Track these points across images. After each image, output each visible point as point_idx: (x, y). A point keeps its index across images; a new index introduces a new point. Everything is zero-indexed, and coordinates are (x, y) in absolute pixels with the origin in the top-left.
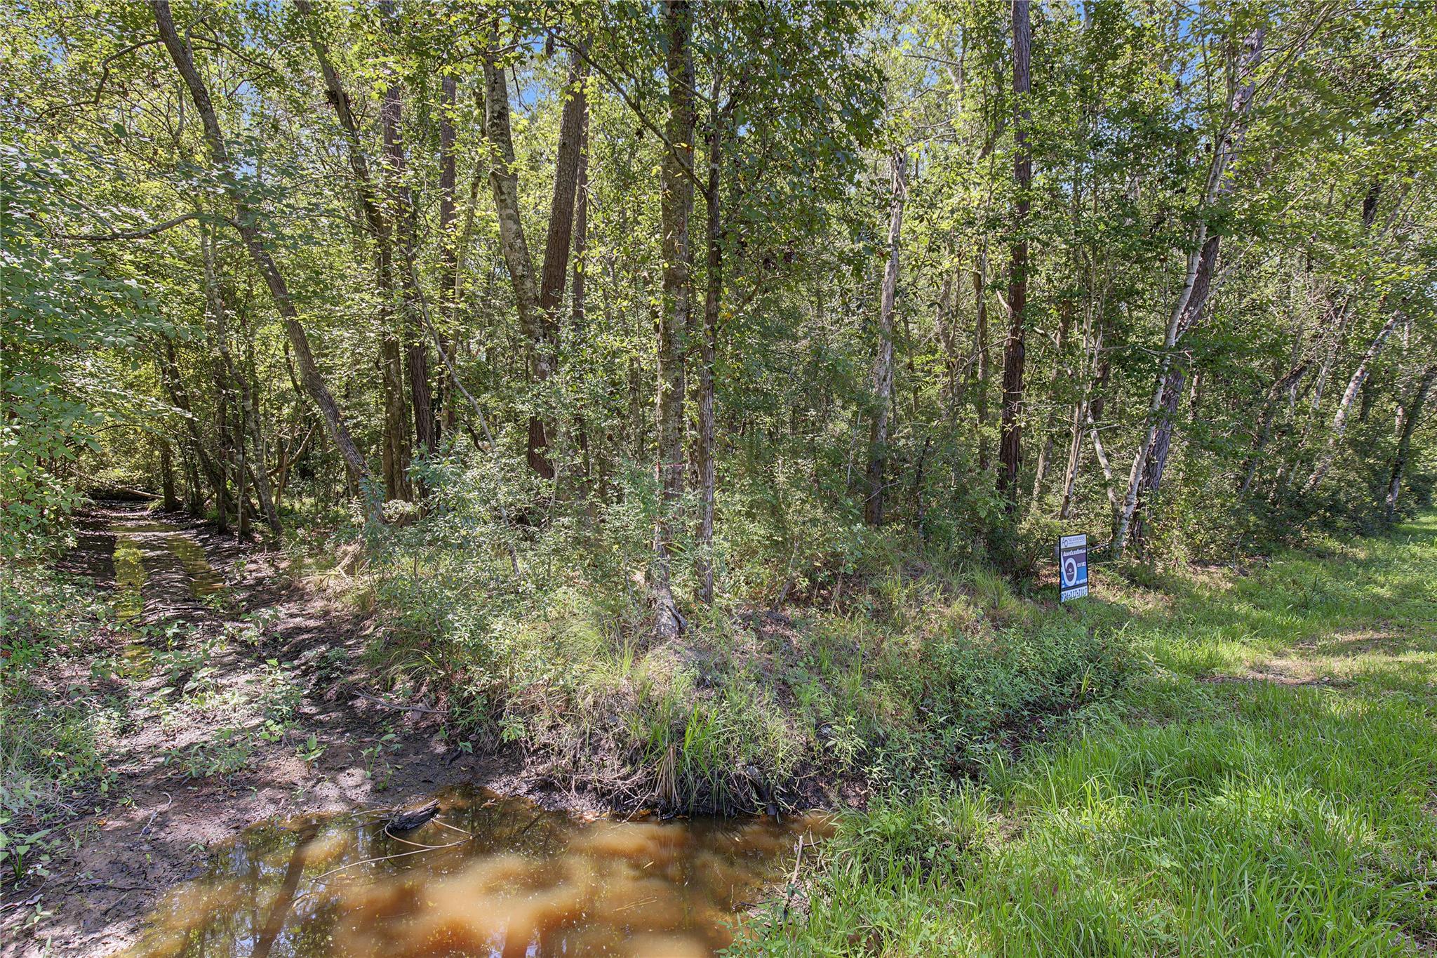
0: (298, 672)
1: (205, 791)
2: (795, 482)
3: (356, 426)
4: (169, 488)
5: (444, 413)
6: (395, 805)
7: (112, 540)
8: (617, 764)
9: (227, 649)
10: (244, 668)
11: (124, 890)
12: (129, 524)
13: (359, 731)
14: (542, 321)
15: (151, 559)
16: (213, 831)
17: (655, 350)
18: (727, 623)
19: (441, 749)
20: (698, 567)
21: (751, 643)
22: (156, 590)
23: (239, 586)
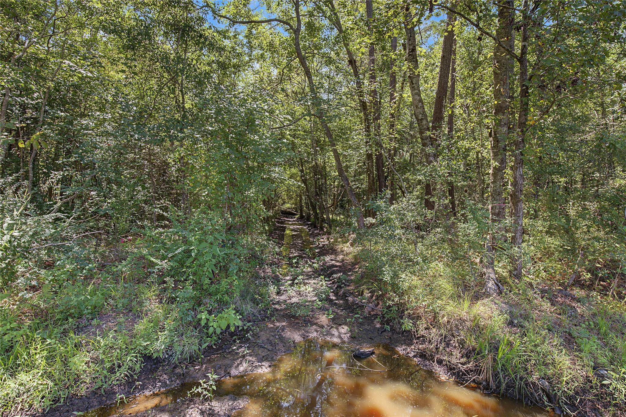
0: (331, 282)
1: (296, 321)
2: (581, 216)
3: (358, 187)
4: (301, 211)
5: (389, 182)
6: (357, 345)
7: (285, 228)
8: (459, 355)
9: (309, 269)
10: (314, 278)
11: (269, 350)
12: (290, 223)
13: (348, 310)
14: (431, 138)
15: (294, 235)
16: (297, 337)
17: (489, 147)
18: (530, 293)
19: (378, 326)
20: (512, 259)
21: (546, 305)
22: (294, 246)
23: (317, 247)
